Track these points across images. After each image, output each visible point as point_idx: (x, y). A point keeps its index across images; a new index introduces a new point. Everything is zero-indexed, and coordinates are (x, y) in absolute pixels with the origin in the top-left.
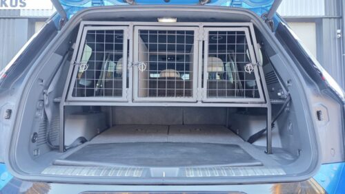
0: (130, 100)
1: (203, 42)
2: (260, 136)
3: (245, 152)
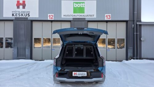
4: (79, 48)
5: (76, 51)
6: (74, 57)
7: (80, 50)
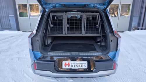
0: (65, 34)
1: (85, 19)
2: (99, 42)
3: (95, 47)
4: (73, 17)
5: (68, 23)
6: (65, 33)
7: (76, 20)
